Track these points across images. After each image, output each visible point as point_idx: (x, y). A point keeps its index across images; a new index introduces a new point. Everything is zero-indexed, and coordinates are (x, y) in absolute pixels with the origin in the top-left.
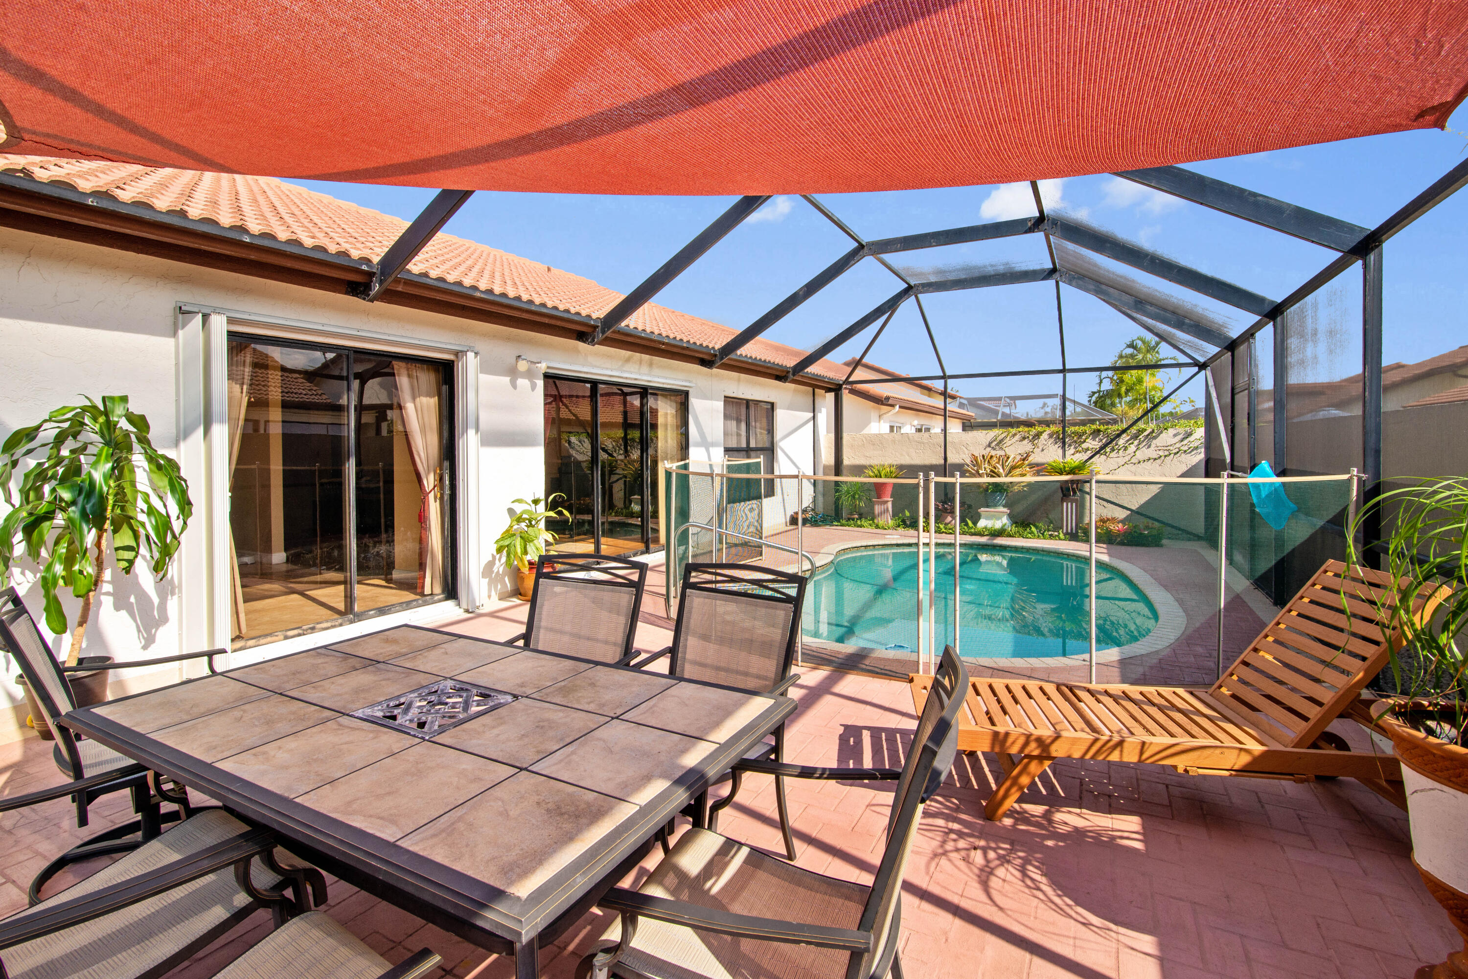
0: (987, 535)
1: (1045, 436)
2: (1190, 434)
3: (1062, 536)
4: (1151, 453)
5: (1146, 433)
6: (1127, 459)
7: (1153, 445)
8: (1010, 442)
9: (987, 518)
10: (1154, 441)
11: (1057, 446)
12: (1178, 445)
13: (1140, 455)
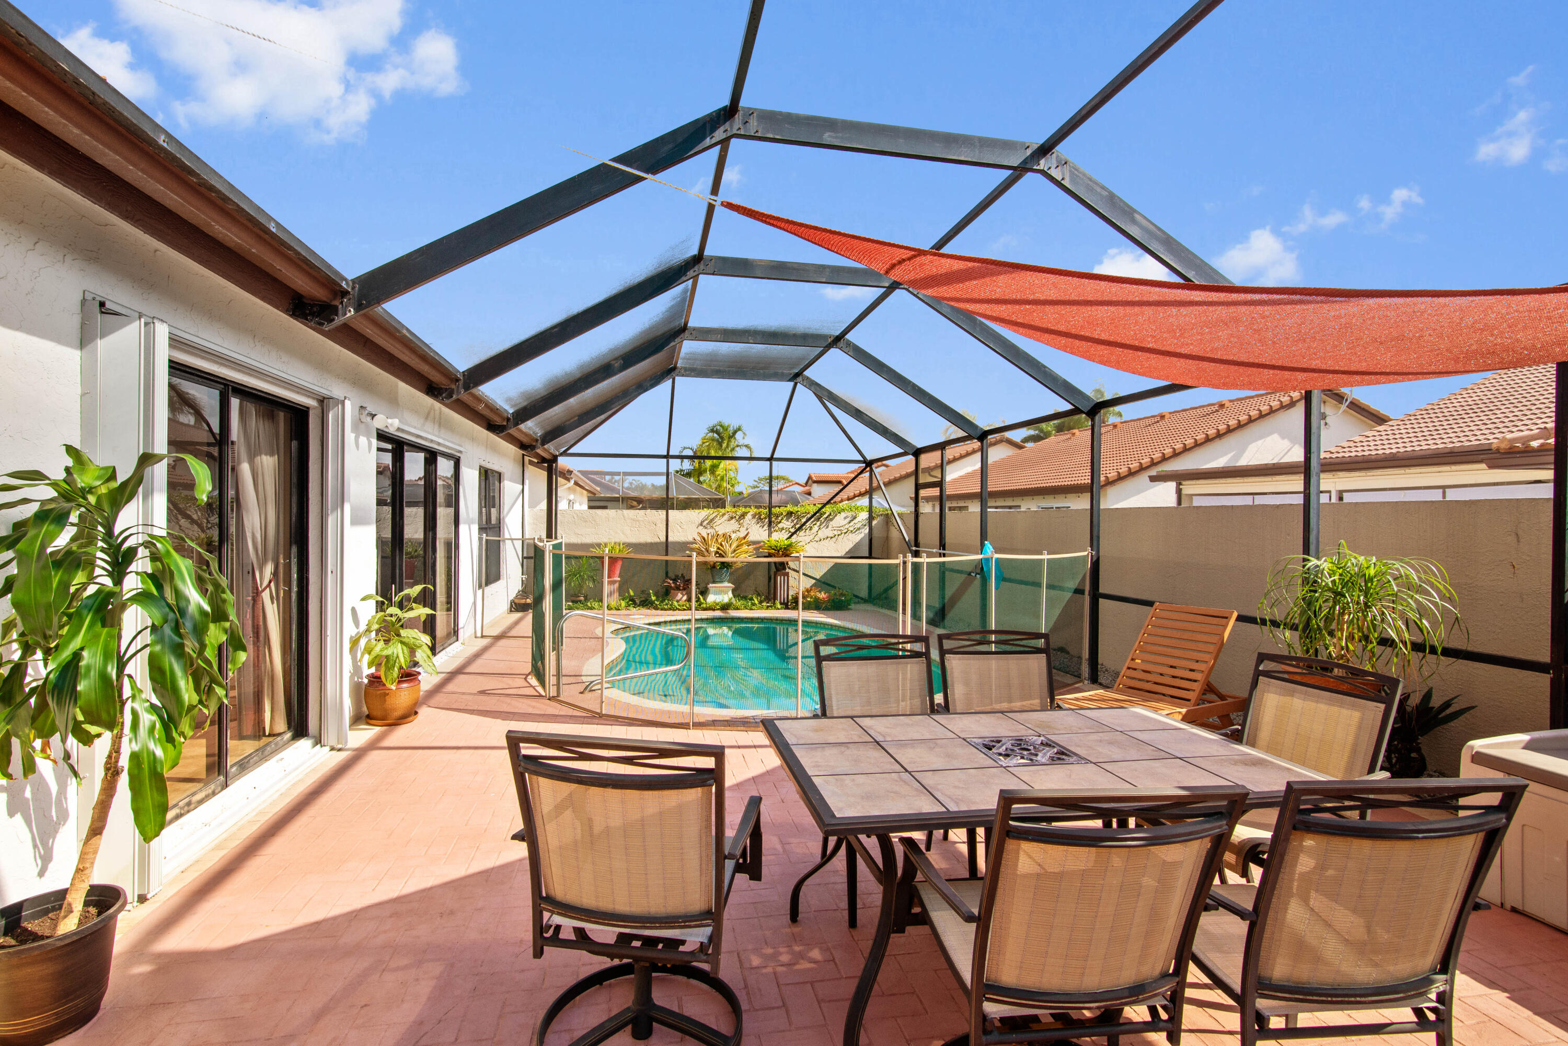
0: (718, 609)
1: (749, 516)
2: (855, 518)
3: (779, 606)
4: (828, 532)
5: (825, 516)
6: (812, 537)
7: (830, 526)
8: (720, 522)
9: (716, 593)
10: (831, 523)
11: (759, 525)
12: (847, 526)
13: (821, 534)
